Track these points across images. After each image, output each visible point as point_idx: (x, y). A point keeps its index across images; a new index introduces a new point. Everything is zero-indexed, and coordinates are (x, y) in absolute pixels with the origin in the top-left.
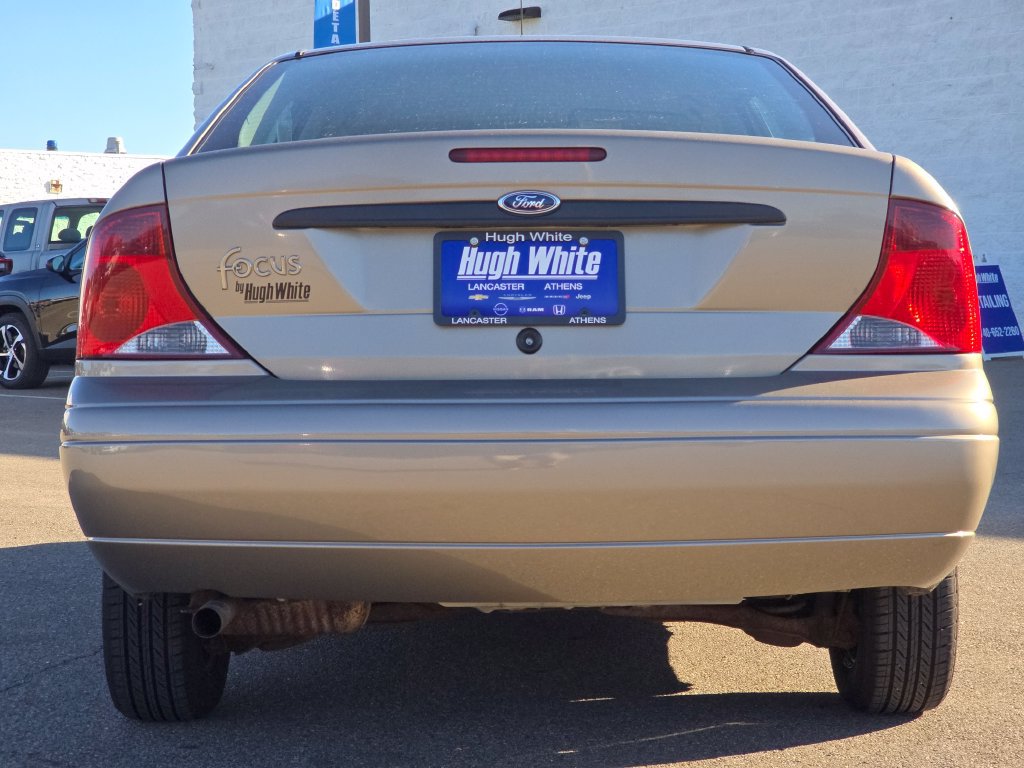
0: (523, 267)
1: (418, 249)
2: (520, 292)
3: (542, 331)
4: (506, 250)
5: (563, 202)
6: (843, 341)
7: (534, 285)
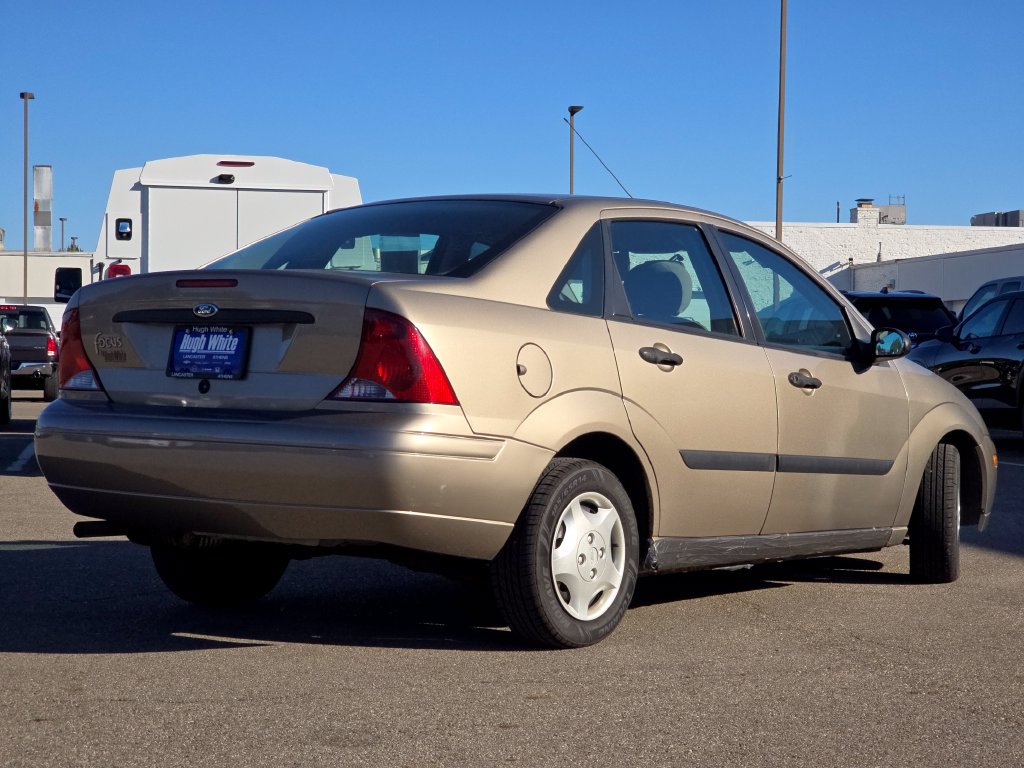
0: (206, 348)
1: (166, 335)
2: (204, 360)
3: (212, 382)
4: (200, 336)
5: (219, 310)
6: (347, 392)
7: (209, 356)
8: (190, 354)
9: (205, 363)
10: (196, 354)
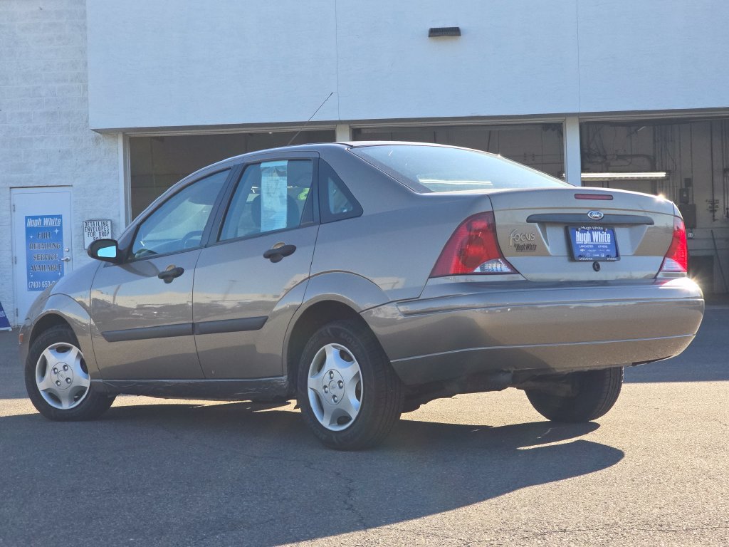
0: (592, 241)
2: (593, 249)
3: (601, 263)
4: (586, 233)
5: (604, 215)
7: (596, 246)
8: (584, 244)
9: (594, 251)
10: (587, 244)
